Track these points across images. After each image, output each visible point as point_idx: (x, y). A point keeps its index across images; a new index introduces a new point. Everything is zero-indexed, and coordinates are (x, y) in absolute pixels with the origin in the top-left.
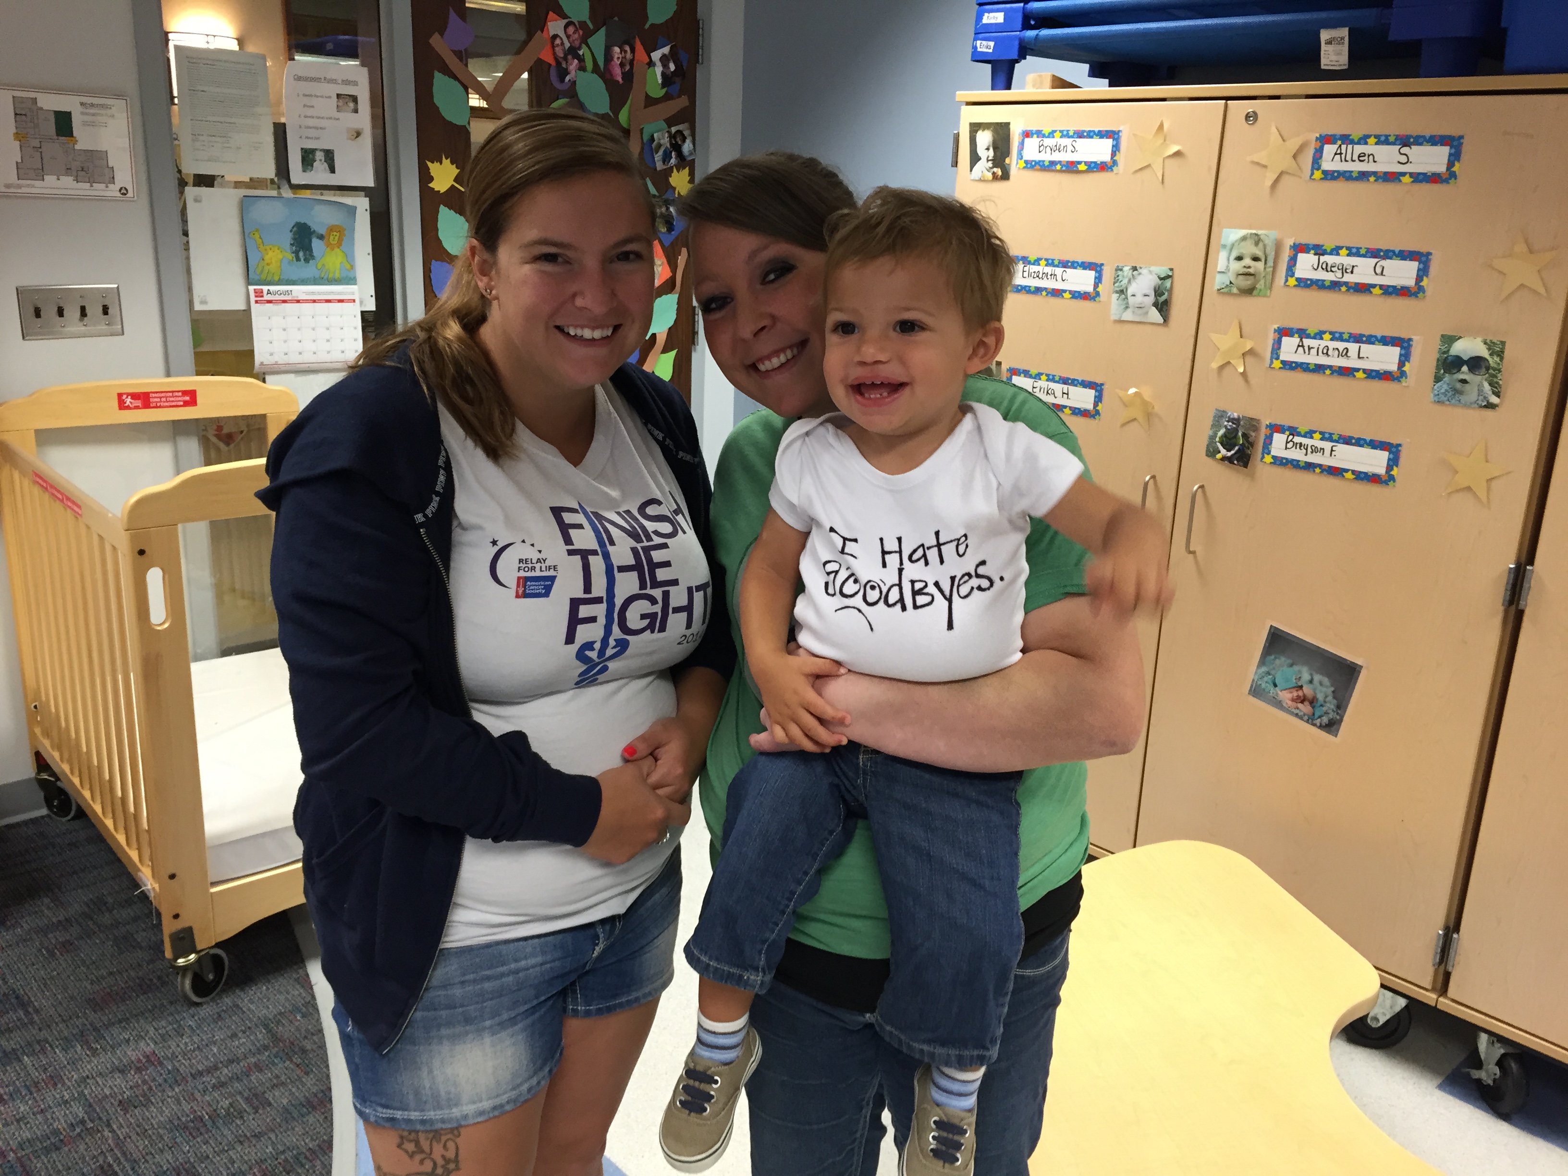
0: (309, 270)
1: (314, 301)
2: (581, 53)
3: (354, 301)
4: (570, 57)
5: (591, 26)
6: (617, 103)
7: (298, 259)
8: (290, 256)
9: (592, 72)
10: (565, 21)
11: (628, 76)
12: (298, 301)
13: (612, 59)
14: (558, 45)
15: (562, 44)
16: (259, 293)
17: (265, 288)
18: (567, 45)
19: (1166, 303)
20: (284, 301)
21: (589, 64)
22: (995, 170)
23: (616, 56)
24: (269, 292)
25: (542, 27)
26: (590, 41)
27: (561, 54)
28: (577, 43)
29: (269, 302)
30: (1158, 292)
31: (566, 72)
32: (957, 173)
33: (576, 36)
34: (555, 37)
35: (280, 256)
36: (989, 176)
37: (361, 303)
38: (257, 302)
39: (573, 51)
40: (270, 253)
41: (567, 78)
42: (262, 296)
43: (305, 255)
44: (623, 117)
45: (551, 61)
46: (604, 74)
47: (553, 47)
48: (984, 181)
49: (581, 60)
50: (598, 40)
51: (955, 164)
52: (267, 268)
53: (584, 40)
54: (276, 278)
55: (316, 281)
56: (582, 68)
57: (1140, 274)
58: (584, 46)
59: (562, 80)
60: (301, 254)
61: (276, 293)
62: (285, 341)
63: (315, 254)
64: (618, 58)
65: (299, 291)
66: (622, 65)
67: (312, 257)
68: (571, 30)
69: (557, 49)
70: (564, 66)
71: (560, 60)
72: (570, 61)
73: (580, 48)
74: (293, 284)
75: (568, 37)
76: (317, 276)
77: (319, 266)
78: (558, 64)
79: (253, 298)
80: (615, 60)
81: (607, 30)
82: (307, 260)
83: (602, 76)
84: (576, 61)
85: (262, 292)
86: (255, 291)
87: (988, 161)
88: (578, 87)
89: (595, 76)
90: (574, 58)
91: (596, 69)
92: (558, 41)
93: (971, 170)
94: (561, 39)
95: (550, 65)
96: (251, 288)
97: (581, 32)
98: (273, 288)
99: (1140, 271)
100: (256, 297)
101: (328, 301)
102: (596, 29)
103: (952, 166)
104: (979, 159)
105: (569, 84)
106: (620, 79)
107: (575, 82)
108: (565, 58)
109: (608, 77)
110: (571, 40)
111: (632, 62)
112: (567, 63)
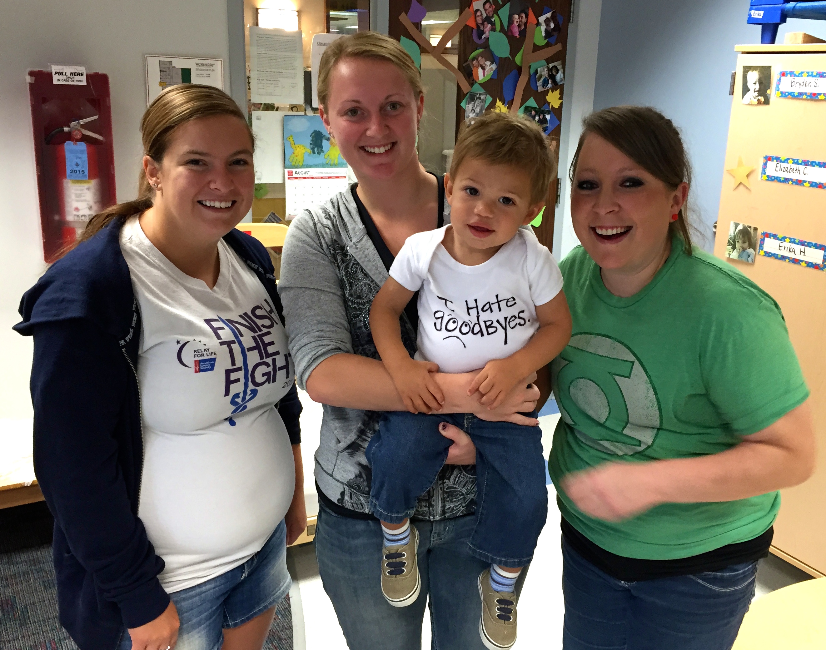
0: (320, 159)
1: (322, 178)
2: (493, 20)
3: (345, 177)
4: (486, 23)
5: (501, 3)
6: (514, 51)
7: (314, 153)
8: (309, 151)
9: (500, 32)
11: (523, 33)
12: (313, 178)
13: (513, 23)
14: (478, 16)
15: (482, 15)
16: (290, 173)
17: (294, 170)
18: (485, 15)
20: (305, 178)
21: (498, 27)
22: (760, 98)
23: (516, 20)
24: (296, 173)
25: (469, 5)
26: (499, 12)
27: (479, 20)
28: (491, 14)
29: (296, 178)
31: (483, 32)
32: (733, 98)
33: (491, 9)
34: (477, 10)
35: (304, 151)
36: (756, 102)
37: (349, 178)
38: (289, 178)
39: (488, 19)
40: (298, 149)
41: (483, 37)
42: (292, 175)
43: (318, 150)
44: (518, 59)
45: (474, 26)
46: (507, 32)
47: (476, 17)
48: (751, 105)
49: (493, 24)
50: (505, 12)
51: (732, 93)
52: (295, 158)
53: (496, 12)
54: (301, 164)
55: (324, 165)
56: (493, 29)
58: (495, 15)
59: (480, 38)
60: (316, 150)
61: (300, 173)
62: (304, 202)
63: (324, 149)
64: (517, 22)
65: (314, 172)
66: (519, 26)
67: (322, 151)
68: (487, 5)
69: (478, 18)
70: (482, 29)
71: (479, 25)
72: (485, 26)
73: (492, 17)
74: (310, 168)
75: (485, 10)
76: (324, 163)
77: (326, 156)
78: (478, 27)
79: (287, 176)
80: (515, 23)
81: (511, 6)
82: (319, 153)
84: (490, 25)
85: (292, 173)
86: (288, 172)
87: (755, 91)
88: (490, 42)
89: (501, 34)
90: (488, 23)
91: (502, 30)
92: (479, 13)
93: (743, 98)
94: (481, 12)
95: (473, 29)
96: (286, 170)
97: (494, 7)
98: (298, 170)
100: (289, 175)
101: (330, 177)
102: (504, 5)
103: (730, 95)
104: (749, 90)
105: (484, 40)
106: (517, 35)
107: (488, 38)
108: (483, 24)
109: (509, 34)
110: (487, 12)
111: (526, 24)
112: (484, 26)
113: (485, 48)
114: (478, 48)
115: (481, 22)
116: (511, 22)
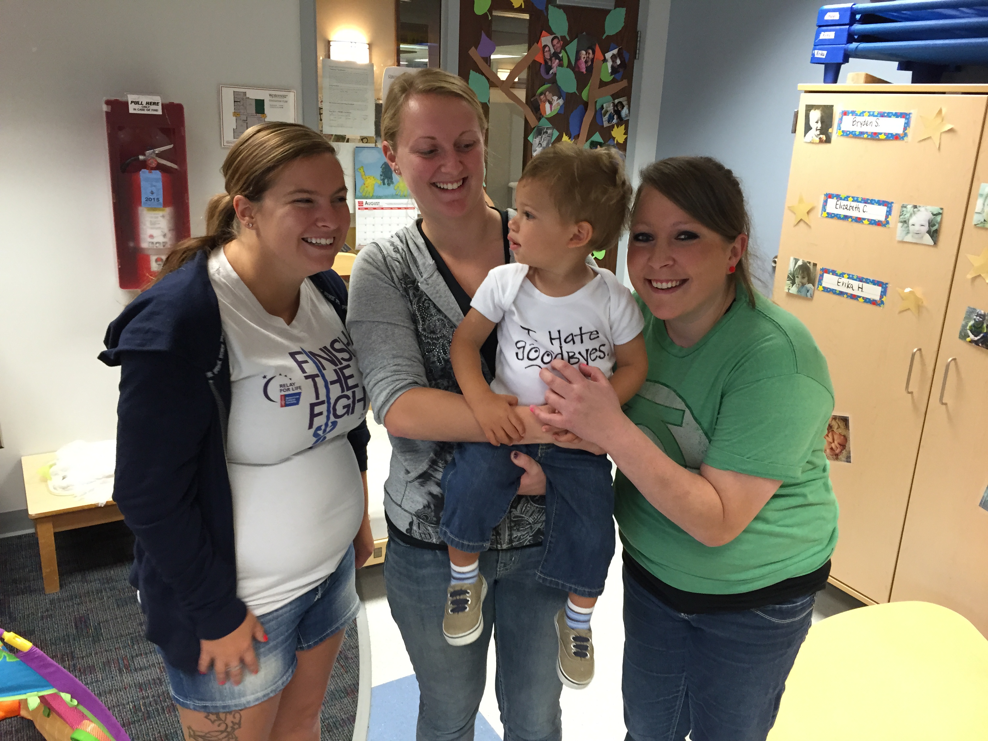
0: (390, 190)
1: (391, 208)
2: (561, 55)
4: (553, 58)
5: (569, 39)
6: (581, 86)
7: (384, 184)
8: (380, 182)
9: (567, 67)
10: (552, 37)
11: (590, 69)
12: (382, 209)
13: (580, 59)
14: (547, 51)
15: (550, 50)
16: (361, 204)
17: (364, 201)
18: (552, 51)
19: (936, 231)
20: (375, 209)
21: (566, 63)
22: (821, 136)
23: (583, 56)
24: (366, 203)
25: (538, 41)
27: (548, 57)
28: (559, 50)
29: (366, 209)
30: (931, 224)
31: (551, 68)
32: (795, 136)
33: (559, 45)
34: (545, 46)
35: (374, 182)
36: (817, 140)
38: (359, 209)
39: (556, 55)
40: (369, 180)
41: (551, 72)
42: (363, 206)
43: (388, 181)
44: (585, 95)
45: (541, 61)
46: (574, 68)
47: (544, 52)
48: (813, 143)
49: (561, 60)
50: (572, 47)
51: (794, 131)
52: (366, 189)
53: (563, 48)
54: (371, 195)
55: (393, 197)
56: (561, 65)
57: (919, 210)
58: (563, 51)
59: (548, 73)
60: (386, 181)
61: (370, 204)
62: (374, 232)
63: (394, 180)
64: (584, 58)
65: (383, 202)
66: (586, 62)
67: (392, 183)
68: (555, 41)
69: (546, 54)
70: (550, 64)
71: (548, 60)
72: (553, 61)
73: (560, 53)
74: (380, 199)
75: (553, 46)
76: (394, 194)
77: (396, 188)
78: (546, 62)
79: (357, 207)
80: (582, 59)
81: (578, 42)
82: (389, 184)
83: (573, 69)
84: (557, 61)
85: (363, 203)
86: (359, 202)
87: (817, 130)
90: (556, 59)
91: (569, 65)
92: (547, 49)
93: (805, 136)
94: (549, 48)
95: (541, 64)
96: (357, 201)
97: (562, 42)
98: (369, 201)
99: (919, 208)
100: (359, 206)
101: (399, 208)
102: (571, 41)
103: (792, 133)
104: (811, 128)
105: (552, 75)
106: (584, 70)
107: (555, 74)
108: (550, 59)
109: (577, 70)
110: (555, 47)
111: (592, 60)
112: (551, 62)
113: (553, 83)
114: (546, 83)
115: (549, 58)
116: (578, 58)
